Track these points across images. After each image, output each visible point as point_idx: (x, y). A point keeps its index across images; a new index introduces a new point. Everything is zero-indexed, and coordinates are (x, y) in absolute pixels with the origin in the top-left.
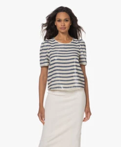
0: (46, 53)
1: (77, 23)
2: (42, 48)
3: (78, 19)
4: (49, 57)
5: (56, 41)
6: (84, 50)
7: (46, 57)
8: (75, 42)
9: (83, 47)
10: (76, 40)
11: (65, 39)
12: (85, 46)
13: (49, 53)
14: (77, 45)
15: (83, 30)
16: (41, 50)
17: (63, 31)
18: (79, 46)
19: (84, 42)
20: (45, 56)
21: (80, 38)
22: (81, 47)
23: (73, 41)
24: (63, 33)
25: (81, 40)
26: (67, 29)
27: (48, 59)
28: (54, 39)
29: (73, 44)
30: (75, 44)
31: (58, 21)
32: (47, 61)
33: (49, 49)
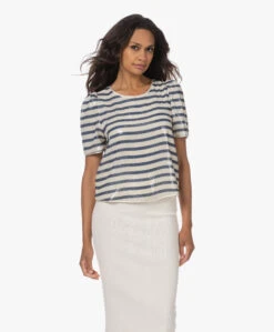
0: (95, 123)
2: (84, 114)
4: (103, 131)
5: (115, 94)
6: (179, 103)
7: (96, 134)
8: (157, 88)
9: (177, 96)
10: (160, 82)
11: (134, 87)
13: (101, 122)
14: (163, 94)
20: (93, 132)
22: (171, 97)
23: (152, 87)
27: (100, 137)
28: (110, 89)
29: (153, 94)
30: (158, 94)
31: (133, 47)
32: (98, 141)
33: (101, 114)
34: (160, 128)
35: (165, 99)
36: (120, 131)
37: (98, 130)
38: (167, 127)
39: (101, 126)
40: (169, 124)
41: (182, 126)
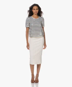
9: (43, 20)
11: (36, 17)
17: (35, 13)
21: (42, 17)
23: (39, 18)
24: (35, 14)
26: (37, 13)
31: (34, 9)
35: (41, 20)
36: (32, 24)
41: (43, 25)
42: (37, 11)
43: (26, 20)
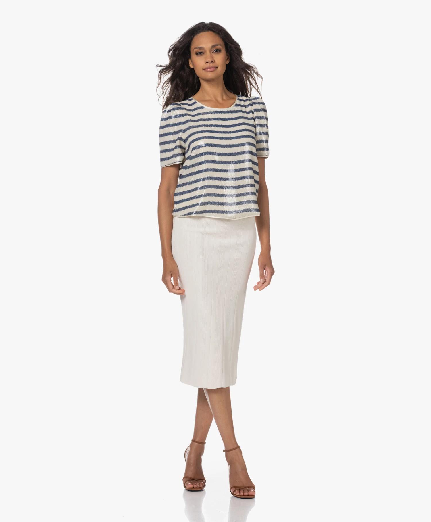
0: (177, 133)
1: (241, 58)
2: (165, 123)
3: (242, 47)
4: (185, 141)
5: (199, 104)
6: (263, 122)
7: (178, 143)
8: (242, 103)
9: (261, 114)
10: (244, 98)
11: (220, 99)
12: (265, 110)
13: (184, 131)
14: (248, 110)
15: (257, 74)
16: (162, 127)
17: (210, 75)
18: (252, 112)
19: (263, 104)
20: (175, 141)
22: (256, 114)
23: (237, 102)
24: (208, 81)
25: (256, 98)
26: (221, 70)
27: (181, 147)
28: (193, 99)
29: (239, 108)
30: (243, 109)
31: (197, 54)
32: (179, 151)
33: (184, 123)
34: (243, 145)
35: (250, 115)
36: (201, 142)
37: (180, 139)
38: (250, 144)
39: (184, 136)
40: (253, 141)
42: (220, 59)
43: (159, 123)
